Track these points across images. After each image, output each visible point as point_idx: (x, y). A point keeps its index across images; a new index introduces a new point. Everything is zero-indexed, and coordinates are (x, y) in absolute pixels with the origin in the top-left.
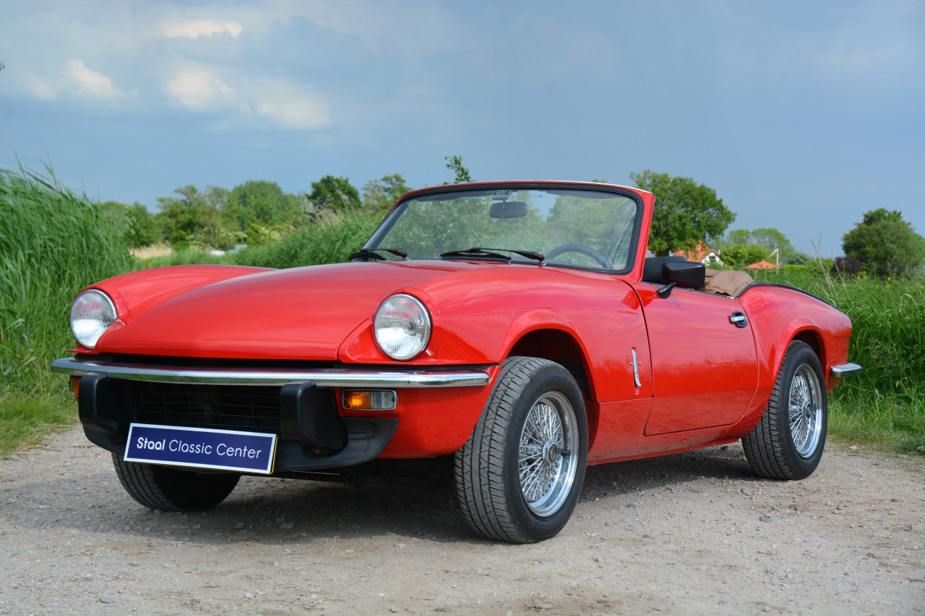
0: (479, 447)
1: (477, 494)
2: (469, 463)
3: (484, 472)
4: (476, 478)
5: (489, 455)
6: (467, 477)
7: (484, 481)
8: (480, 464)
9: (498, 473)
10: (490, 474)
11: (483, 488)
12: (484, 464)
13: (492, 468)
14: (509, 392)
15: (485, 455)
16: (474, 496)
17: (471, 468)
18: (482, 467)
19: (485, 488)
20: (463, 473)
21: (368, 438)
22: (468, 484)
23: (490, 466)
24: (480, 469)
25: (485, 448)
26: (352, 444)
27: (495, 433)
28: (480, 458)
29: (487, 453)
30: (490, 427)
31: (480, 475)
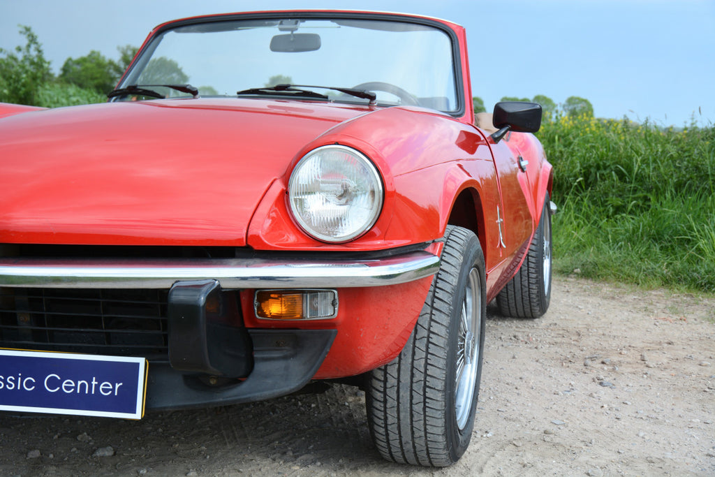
0: (411, 352)
1: (405, 416)
2: (396, 375)
3: (418, 388)
4: (405, 394)
5: (427, 364)
6: (392, 393)
7: (418, 398)
8: (412, 375)
9: (439, 388)
10: (427, 390)
11: (415, 407)
12: (419, 376)
13: (431, 382)
14: (443, 275)
15: (420, 364)
16: (399, 418)
17: (399, 381)
18: (415, 380)
19: (418, 408)
20: (385, 388)
21: (285, 358)
22: (391, 403)
23: (428, 378)
24: (412, 382)
25: (420, 354)
26: (259, 367)
27: (434, 333)
28: (413, 367)
29: (423, 362)
30: (426, 326)
31: (412, 390)
